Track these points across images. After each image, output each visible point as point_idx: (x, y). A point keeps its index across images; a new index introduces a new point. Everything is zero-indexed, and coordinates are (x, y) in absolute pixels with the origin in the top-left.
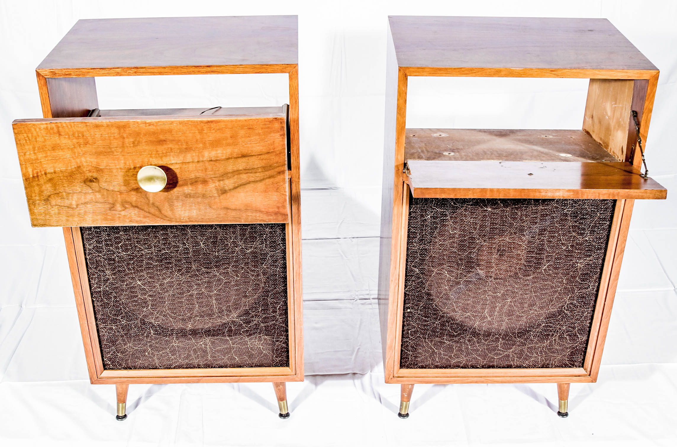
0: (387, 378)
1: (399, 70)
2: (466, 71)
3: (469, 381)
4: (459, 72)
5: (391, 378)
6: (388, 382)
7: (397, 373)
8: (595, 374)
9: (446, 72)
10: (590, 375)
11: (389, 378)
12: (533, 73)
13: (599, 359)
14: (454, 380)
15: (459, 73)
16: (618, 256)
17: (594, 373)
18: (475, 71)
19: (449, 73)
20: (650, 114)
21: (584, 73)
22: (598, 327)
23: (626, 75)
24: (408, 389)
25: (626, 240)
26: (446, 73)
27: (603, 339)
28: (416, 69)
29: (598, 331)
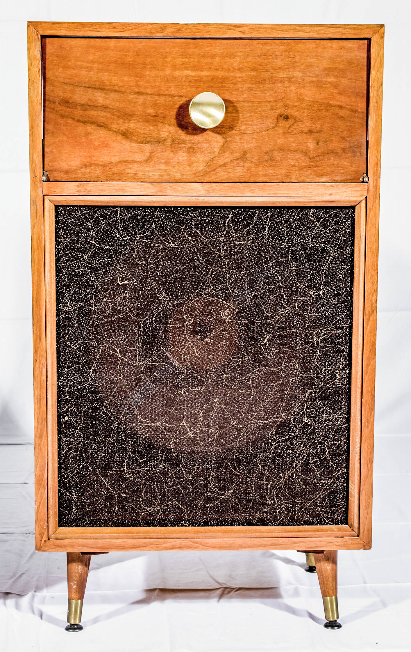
0: (39, 541)
1: (28, 26)
2: (118, 27)
3: (168, 545)
4: (109, 28)
5: (45, 541)
6: (40, 547)
7: (54, 532)
8: (366, 532)
9: (91, 29)
10: (358, 536)
11: (41, 540)
12: (211, 30)
13: (369, 503)
14: (145, 543)
15: (110, 30)
16: (369, 317)
17: (364, 530)
18: (130, 28)
19: (95, 30)
20: (381, 89)
21: (281, 29)
22: (359, 445)
23: (338, 32)
24: (78, 572)
25: (377, 290)
26: (91, 31)
27: (369, 466)
28: (50, 25)
29: (359, 452)
